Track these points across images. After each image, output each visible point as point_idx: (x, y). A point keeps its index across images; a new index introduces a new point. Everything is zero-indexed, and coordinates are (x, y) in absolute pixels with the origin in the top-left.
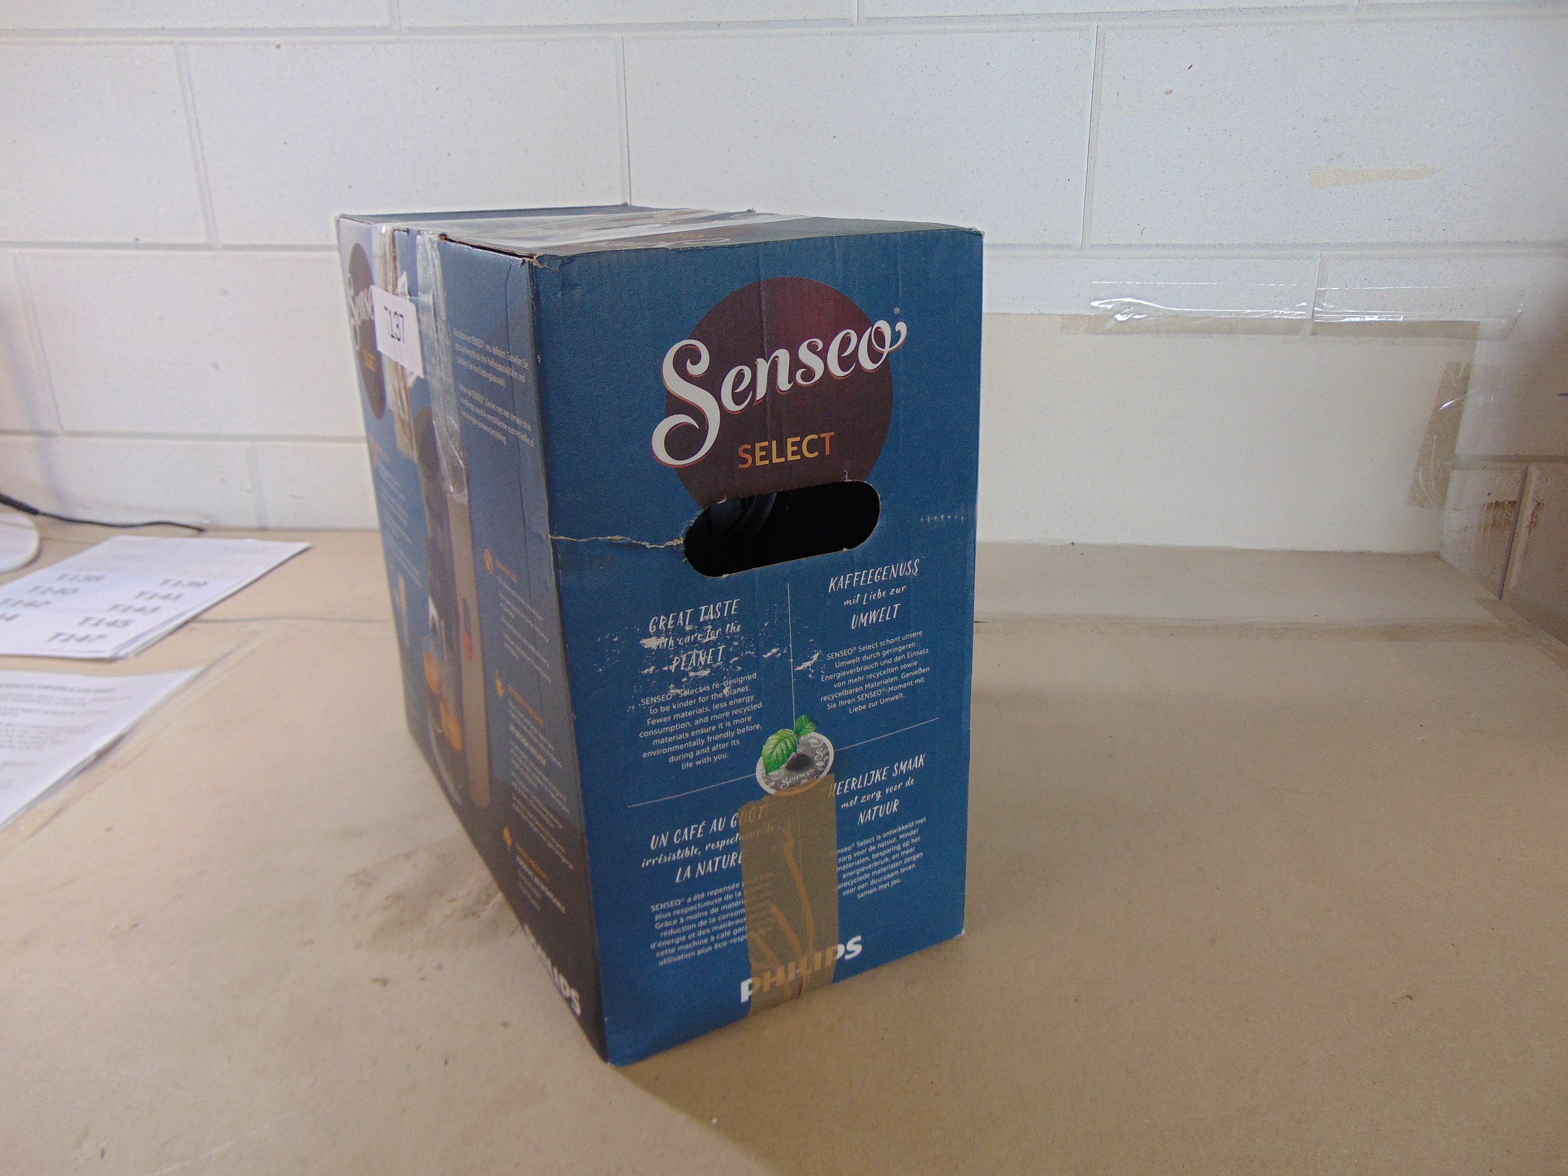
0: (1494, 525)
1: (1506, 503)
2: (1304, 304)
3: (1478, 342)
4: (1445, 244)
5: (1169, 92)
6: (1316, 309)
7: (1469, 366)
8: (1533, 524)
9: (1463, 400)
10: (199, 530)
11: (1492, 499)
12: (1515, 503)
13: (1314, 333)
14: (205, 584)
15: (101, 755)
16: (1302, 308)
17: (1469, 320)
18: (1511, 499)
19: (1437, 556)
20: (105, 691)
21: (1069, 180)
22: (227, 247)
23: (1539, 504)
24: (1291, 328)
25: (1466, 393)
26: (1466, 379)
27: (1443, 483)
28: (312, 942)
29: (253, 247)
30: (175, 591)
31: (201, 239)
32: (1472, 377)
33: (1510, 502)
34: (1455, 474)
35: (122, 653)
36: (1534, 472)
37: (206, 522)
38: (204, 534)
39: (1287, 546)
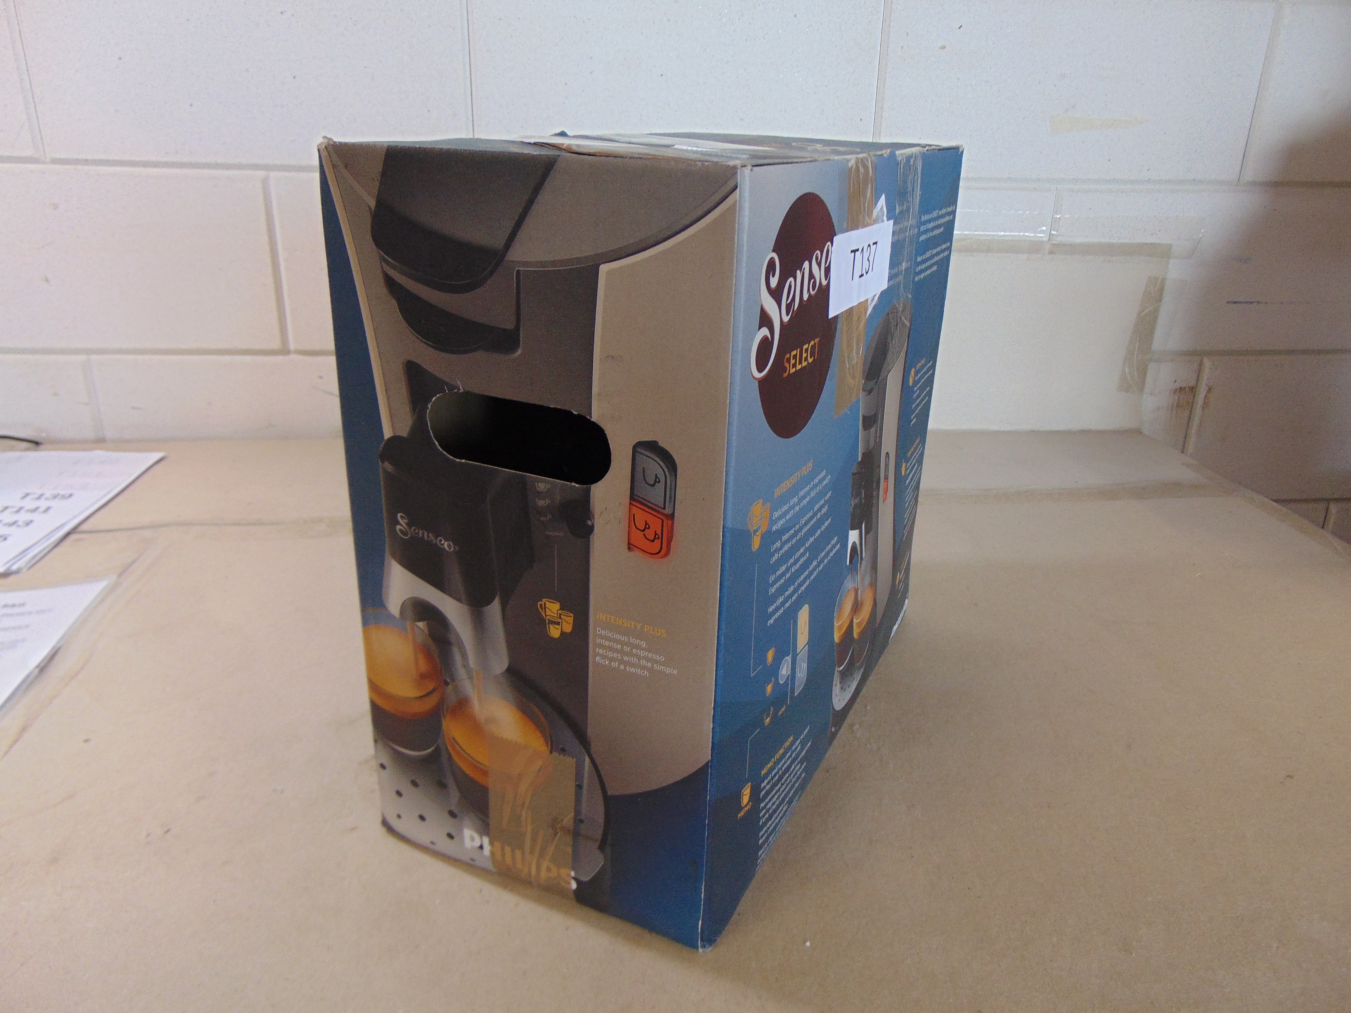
0: (1178, 406)
1: (1187, 388)
2: (1044, 228)
3: (1171, 261)
4: (1149, 181)
5: (943, 47)
6: (1053, 232)
7: (1164, 280)
8: (1206, 404)
9: (1159, 307)
10: (36, 444)
11: (1178, 385)
12: (1193, 388)
13: (1051, 253)
14: (71, 495)
15: (43, 668)
16: (1042, 232)
17: (1165, 242)
18: (1190, 385)
19: (1139, 432)
20: (14, 606)
21: (861, 120)
22: (54, 161)
23: (1210, 389)
24: (1034, 248)
25: (1161, 301)
26: (1161, 290)
27: (1143, 373)
28: (354, 829)
29: (86, 162)
30: (43, 504)
31: (29, 153)
32: (1166, 288)
33: (1189, 387)
34: (1152, 367)
35: (15, 568)
36: (1207, 362)
37: (44, 435)
38: (41, 447)
39: (1028, 427)
